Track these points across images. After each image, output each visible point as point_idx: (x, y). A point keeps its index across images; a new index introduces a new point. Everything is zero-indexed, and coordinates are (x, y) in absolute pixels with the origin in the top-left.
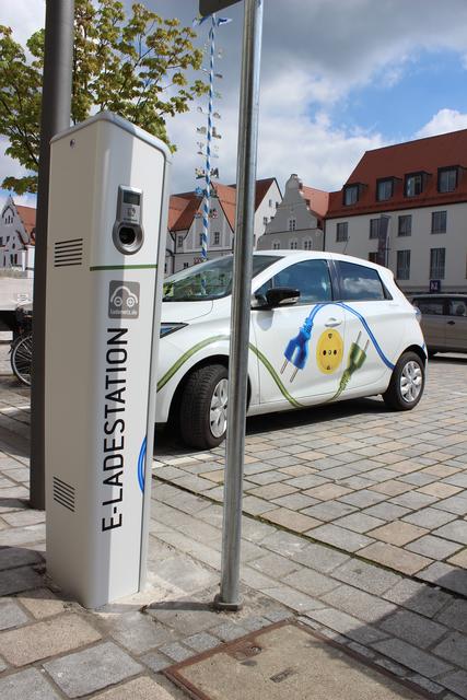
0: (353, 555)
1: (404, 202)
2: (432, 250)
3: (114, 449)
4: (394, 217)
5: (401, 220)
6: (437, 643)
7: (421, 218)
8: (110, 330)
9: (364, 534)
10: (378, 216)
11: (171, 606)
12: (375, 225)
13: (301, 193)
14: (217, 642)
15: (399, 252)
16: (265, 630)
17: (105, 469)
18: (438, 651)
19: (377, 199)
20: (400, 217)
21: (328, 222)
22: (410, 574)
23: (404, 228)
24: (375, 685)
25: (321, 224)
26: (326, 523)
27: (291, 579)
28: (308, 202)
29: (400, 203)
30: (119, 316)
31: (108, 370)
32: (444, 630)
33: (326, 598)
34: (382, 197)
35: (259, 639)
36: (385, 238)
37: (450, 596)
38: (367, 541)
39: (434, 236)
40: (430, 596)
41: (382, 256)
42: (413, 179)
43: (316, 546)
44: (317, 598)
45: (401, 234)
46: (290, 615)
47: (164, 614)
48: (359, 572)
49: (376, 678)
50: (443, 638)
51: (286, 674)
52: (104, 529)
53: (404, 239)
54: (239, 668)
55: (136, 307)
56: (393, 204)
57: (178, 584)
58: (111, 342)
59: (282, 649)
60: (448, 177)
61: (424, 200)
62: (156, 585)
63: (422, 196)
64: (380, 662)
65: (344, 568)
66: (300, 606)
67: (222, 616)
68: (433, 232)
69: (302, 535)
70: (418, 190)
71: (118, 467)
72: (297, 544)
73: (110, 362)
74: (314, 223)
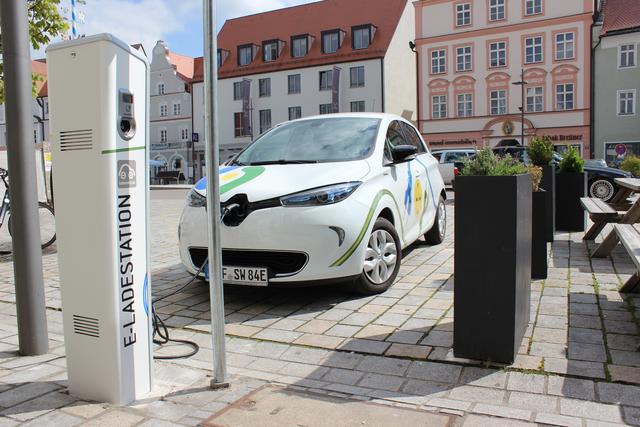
0: (291, 344)
1: (263, 67)
2: (290, 109)
3: (128, 284)
4: (255, 80)
5: (261, 82)
6: (360, 380)
7: (279, 80)
8: (120, 197)
9: (294, 331)
10: (240, 79)
11: (180, 393)
12: (239, 89)
13: (168, 58)
14: (226, 405)
15: (261, 111)
16: (252, 393)
17: (123, 300)
18: (361, 384)
19: (239, 64)
20: (260, 80)
21: (194, 85)
22: (333, 348)
23: (264, 89)
24: (332, 404)
25: (188, 88)
26: (264, 328)
27: (254, 365)
28: (175, 67)
29: (259, 67)
30: (128, 186)
31: (121, 227)
32: (361, 374)
33: (283, 372)
34: (243, 61)
35: (252, 398)
36: (248, 99)
37: (361, 356)
38: (298, 334)
39: (291, 96)
40: (349, 358)
41: (246, 116)
42: (269, 45)
43: (263, 343)
44: (277, 373)
45: (261, 94)
46: (264, 383)
47: (179, 398)
48: (299, 353)
49: (332, 402)
50: (363, 377)
51: (277, 410)
52: (126, 345)
53: (265, 99)
54: (247, 413)
55: (135, 178)
56: (253, 68)
57: (176, 381)
58: (121, 206)
59: (268, 400)
60: (299, 44)
61: (280, 64)
62: (161, 385)
63: (278, 61)
64: (331, 394)
65: (288, 353)
66: (269, 377)
67: (219, 391)
68: (289, 92)
69: (251, 339)
70: (275, 56)
71: (130, 298)
72: (249, 344)
73: (121, 220)
74: (181, 87)
